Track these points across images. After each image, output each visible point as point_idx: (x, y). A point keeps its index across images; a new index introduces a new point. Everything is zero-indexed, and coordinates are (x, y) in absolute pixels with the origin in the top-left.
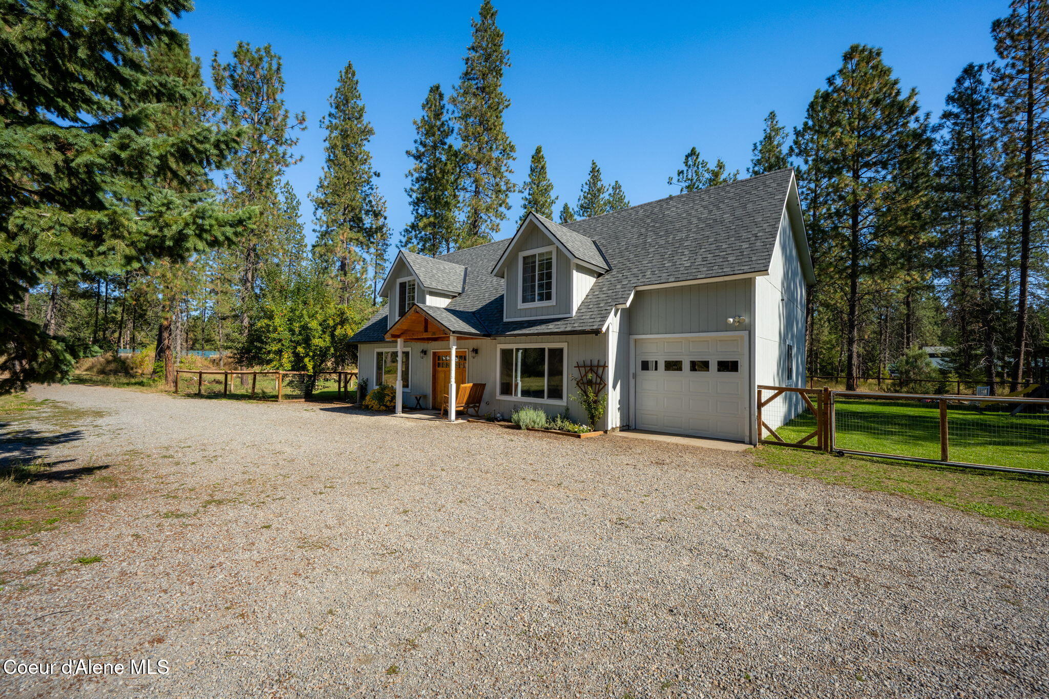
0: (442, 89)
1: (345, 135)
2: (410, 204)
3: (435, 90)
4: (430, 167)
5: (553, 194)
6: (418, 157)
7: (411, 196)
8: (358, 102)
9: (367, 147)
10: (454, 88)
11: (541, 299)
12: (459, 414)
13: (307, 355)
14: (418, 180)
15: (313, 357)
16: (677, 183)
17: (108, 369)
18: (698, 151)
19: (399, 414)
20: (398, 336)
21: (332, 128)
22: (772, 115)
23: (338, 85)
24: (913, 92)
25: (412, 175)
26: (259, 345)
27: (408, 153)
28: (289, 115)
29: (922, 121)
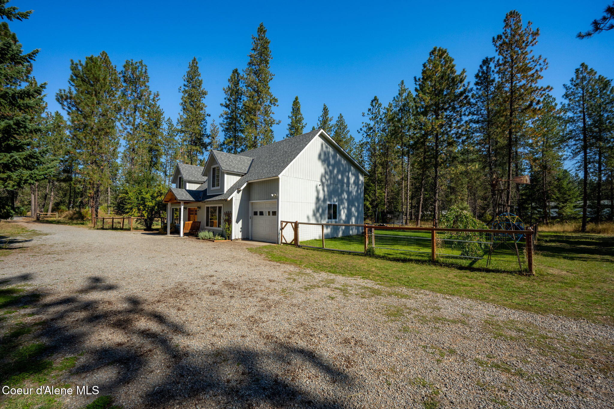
0: (239, 71)
1: (191, 96)
2: (222, 131)
3: (235, 71)
4: (232, 112)
5: (304, 122)
6: (227, 106)
7: (223, 127)
8: (199, 78)
9: (204, 101)
10: (243, 71)
11: (217, 186)
12: (185, 234)
13: (145, 210)
14: (226, 118)
15: (147, 211)
16: (367, 115)
17: (74, 217)
18: (378, 97)
19: (169, 235)
20: (168, 202)
21: (185, 92)
22: (402, 83)
23: (188, 70)
24: (464, 71)
25: (223, 116)
26: (122, 205)
27: (221, 105)
28: (151, 93)
29: (466, 86)
